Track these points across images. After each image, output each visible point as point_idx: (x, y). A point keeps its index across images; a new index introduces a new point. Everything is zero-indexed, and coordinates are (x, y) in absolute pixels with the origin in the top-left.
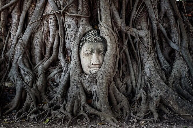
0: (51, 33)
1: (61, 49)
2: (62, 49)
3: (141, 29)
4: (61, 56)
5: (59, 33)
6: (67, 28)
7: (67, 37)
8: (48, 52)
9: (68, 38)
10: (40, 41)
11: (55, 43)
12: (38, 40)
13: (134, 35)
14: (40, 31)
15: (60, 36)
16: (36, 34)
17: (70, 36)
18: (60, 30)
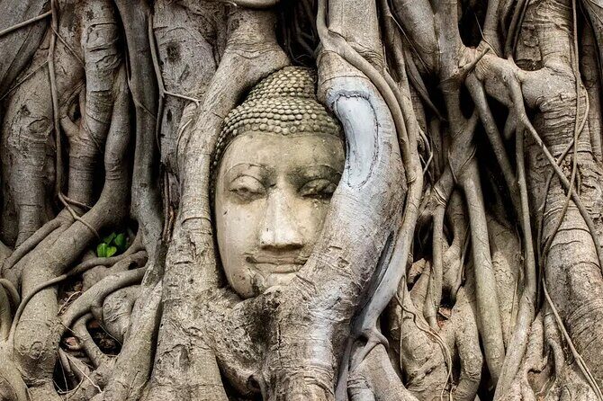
0: (93, 85)
1: (141, 167)
2: (145, 167)
3: (540, 65)
4: (142, 203)
5: (132, 84)
6: (162, 59)
7: (164, 107)
8: (78, 180)
9: (166, 112)
10: (36, 126)
11: (115, 140)
12: (25, 123)
13: (503, 99)
14: (39, 75)
15: (137, 103)
16: (20, 91)
17: (174, 102)
18: (133, 68)
